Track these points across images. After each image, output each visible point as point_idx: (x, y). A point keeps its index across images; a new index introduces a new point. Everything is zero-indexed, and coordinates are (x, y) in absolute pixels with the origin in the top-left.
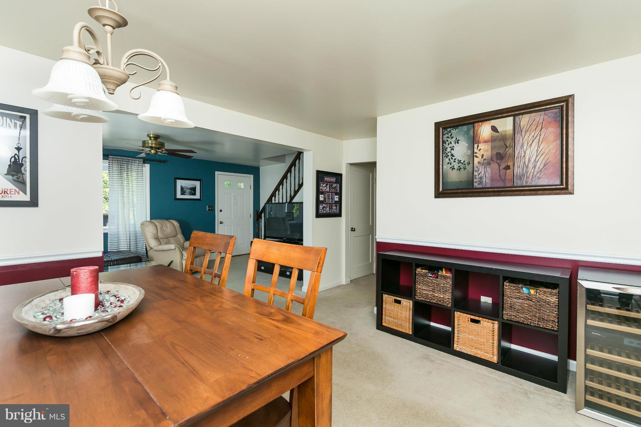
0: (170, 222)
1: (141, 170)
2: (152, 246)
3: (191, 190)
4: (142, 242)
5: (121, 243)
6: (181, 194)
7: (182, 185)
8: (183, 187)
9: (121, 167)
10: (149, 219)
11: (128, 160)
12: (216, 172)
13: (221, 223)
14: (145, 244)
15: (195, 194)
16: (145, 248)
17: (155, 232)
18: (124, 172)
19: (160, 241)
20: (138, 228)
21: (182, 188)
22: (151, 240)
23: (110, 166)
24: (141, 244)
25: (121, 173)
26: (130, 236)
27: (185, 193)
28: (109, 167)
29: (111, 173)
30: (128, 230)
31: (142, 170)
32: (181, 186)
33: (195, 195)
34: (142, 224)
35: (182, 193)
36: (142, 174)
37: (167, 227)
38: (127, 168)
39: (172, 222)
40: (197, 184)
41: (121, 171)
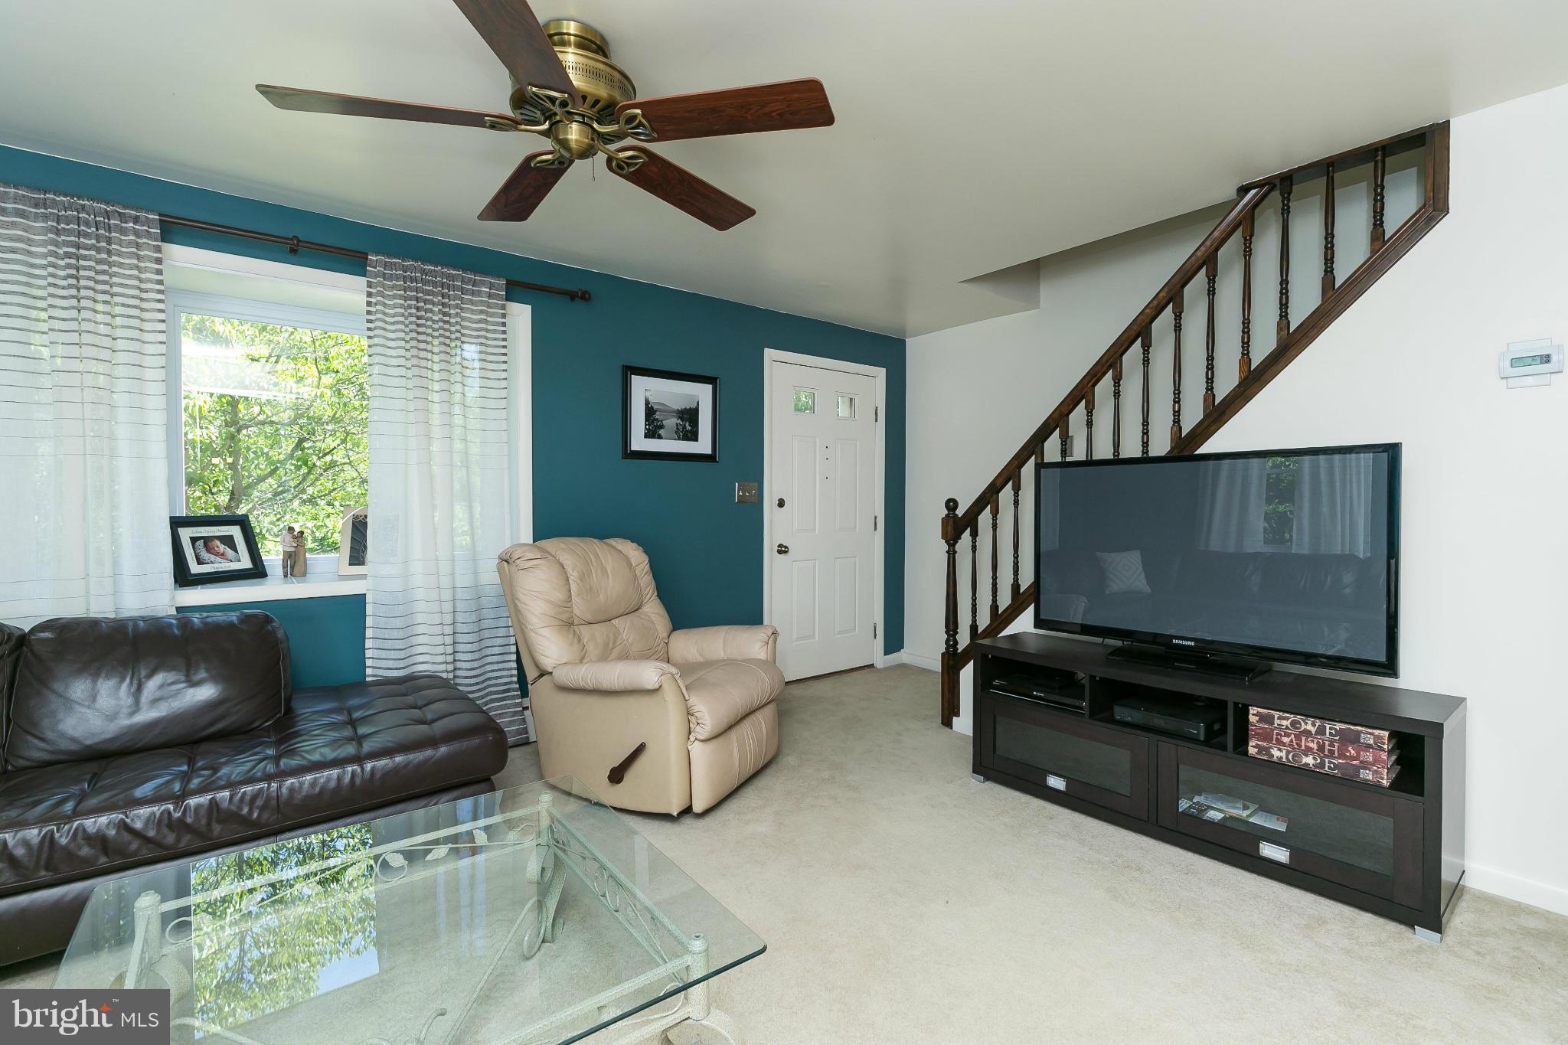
0: (614, 548)
1: (497, 324)
2: (548, 663)
3: (682, 419)
4: (502, 632)
5: (421, 639)
6: (647, 436)
7: (652, 400)
8: (655, 407)
9: (418, 309)
10: (526, 534)
11: (448, 276)
12: (766, 349)
13: (783, 550)
14: (512, 640)
15: (692, 436)
16: (514, 657)
17: (559, 595)
18: (429, 339)
19: (579, 640)
20: (489, 576)
21: (650, 411)
22: (545, 632)
23: (373, 300)
24: (499, 641)
25: (418, 333)
26: (454, 607)
27: (661, 432)
28: (369, 304)
29: (377, 332)
30: (445, 582)
31: (504, 324)
32: (647, 402)
33: (696, 440)
34: (505, 560)
35: (648, 430)
36: (504, 343)
37: (604, 571)
38: (445, 314)
39: (620, 547)
40: (701, 395)
41: (418, 325)
